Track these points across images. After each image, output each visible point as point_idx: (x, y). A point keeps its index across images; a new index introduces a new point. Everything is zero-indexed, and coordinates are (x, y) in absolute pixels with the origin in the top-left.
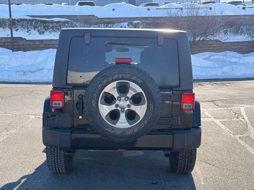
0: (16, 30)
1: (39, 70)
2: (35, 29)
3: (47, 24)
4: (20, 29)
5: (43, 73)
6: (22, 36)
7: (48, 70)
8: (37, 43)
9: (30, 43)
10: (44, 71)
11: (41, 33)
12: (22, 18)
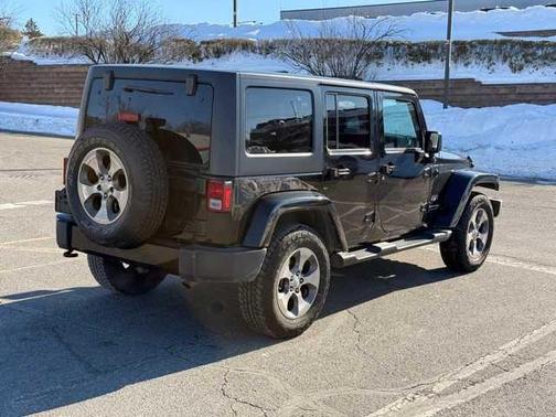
0: (466, 65)
1: (480, 146)
2: (505, 61)
3: (531, 51)
4: (473, 63)
5: (483, 154)
6: (474, 77)
7: (498, 148)
8: (503, 91)
9: (489, 91)
10: (490, 150)
11: (516, 69)
12: (481, 39)
